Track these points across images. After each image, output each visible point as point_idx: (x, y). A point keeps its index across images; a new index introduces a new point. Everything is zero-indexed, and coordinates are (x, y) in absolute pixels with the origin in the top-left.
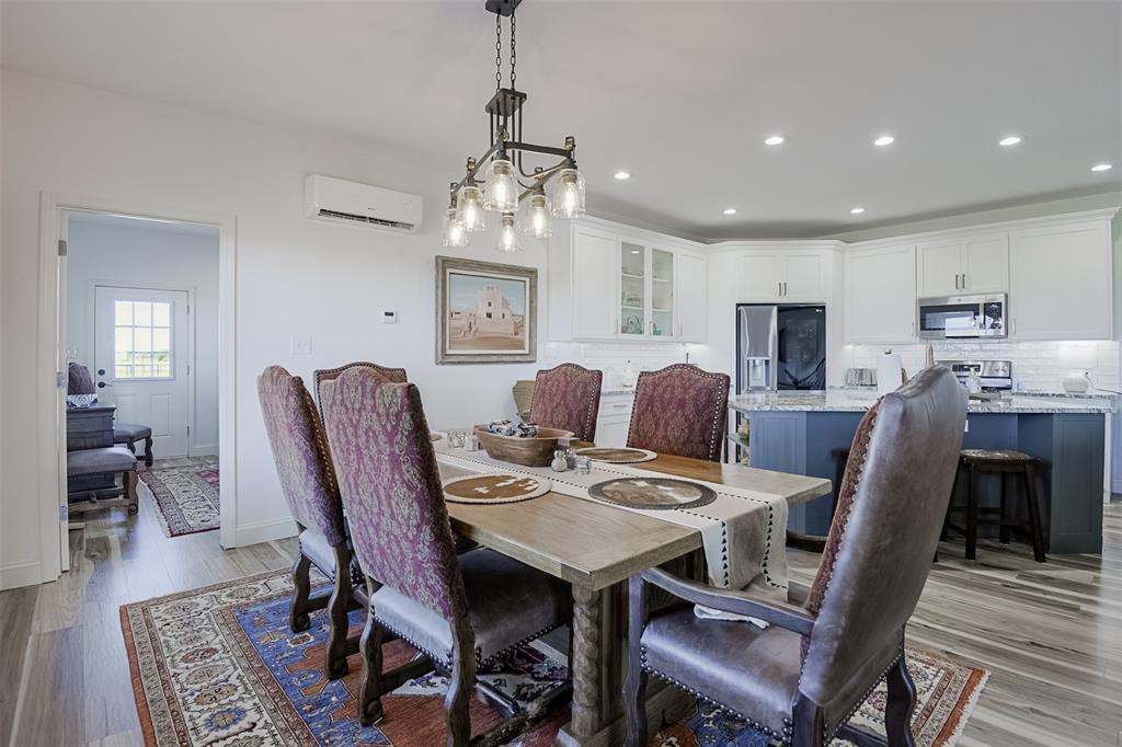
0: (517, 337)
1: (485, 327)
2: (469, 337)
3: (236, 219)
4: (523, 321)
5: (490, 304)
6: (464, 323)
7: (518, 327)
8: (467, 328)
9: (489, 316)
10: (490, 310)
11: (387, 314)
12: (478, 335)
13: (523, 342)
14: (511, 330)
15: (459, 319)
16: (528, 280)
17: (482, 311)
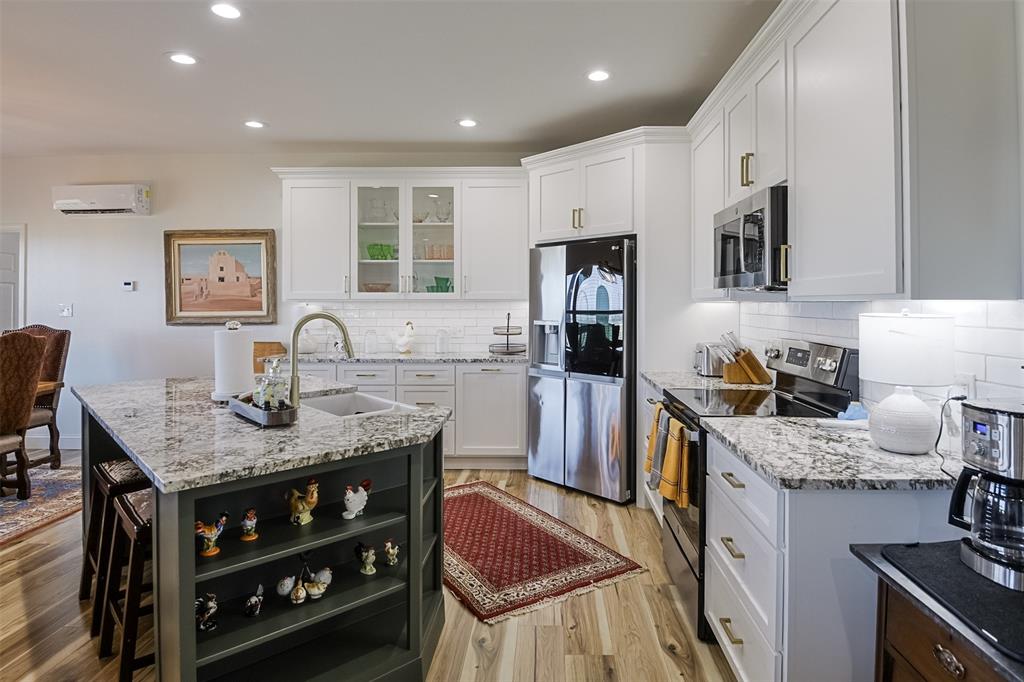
0: (254, 299)
1: (218, 290)
2: (201, 300)
3: (26, 225)
4: (261, 283)
5: (222, 269)
6: (195, 287)
7: (255, 290)
8: (198, 292)
9: (222, 279)
10: (222, 274)
11: (126, 284)
12: (210, 298)
13: (261, 303)
14: (247, 292)
15: (191, 284)
16: (263, 242)
17: (214, 276)
